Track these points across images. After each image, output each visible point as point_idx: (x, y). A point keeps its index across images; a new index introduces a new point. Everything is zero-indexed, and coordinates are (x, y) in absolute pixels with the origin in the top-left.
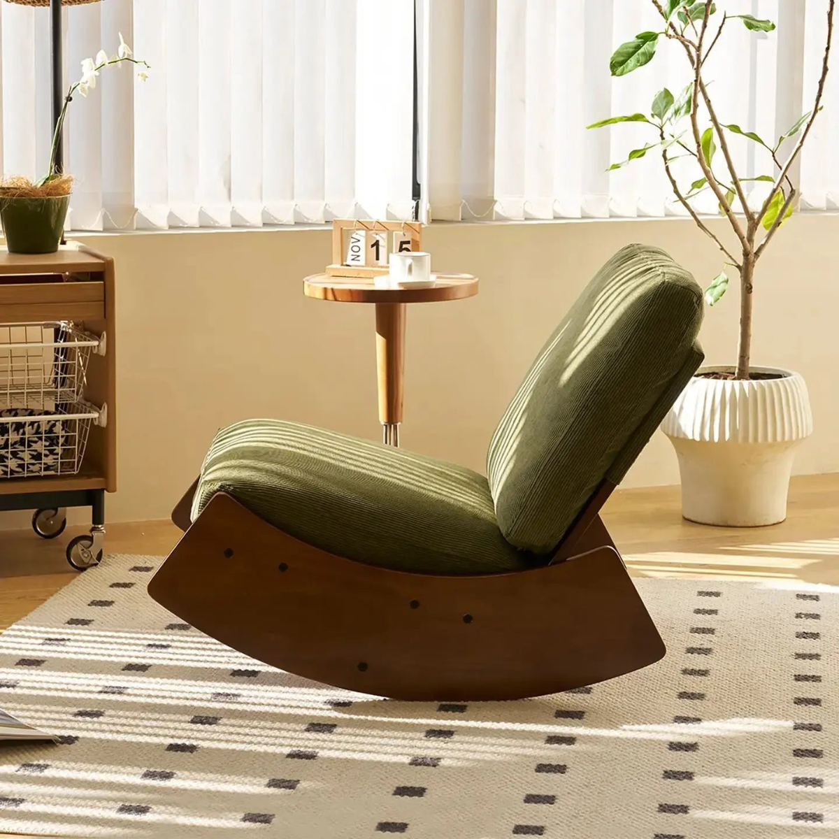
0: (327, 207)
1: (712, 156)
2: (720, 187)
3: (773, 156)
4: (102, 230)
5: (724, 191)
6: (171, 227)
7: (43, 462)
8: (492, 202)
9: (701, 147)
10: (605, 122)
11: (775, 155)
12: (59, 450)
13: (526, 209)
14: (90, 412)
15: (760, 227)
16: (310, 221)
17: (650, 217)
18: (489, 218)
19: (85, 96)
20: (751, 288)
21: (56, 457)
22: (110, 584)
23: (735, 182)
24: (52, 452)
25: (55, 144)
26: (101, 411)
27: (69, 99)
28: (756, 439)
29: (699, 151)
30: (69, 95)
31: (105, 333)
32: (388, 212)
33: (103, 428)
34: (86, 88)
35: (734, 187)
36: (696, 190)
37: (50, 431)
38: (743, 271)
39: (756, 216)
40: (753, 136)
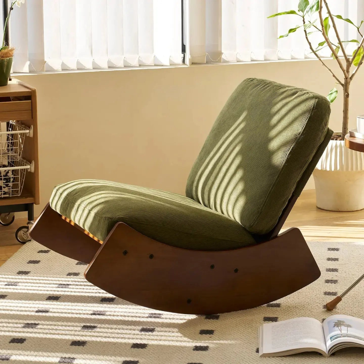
0: (140, 58)
1: (328, 31)
2: (332, 45)
3: (358, 30)
4: (28, 72)
5: (334, 48)
6: (63, 70)
7: (3, 190)
8: (221, 53)
9: (324, 27)
10: (277, 15)
11: (359, 29)
12: (11, 184)
13: (237, 57)
14: (25, 165)
15: (352, 65)
16: (132, 65)
17: (297, 59)
18: (220, 61)
19: (19, 7)
20: (349, 95)
21: (9, 188)
22: (38, 251)
23: (340, 43)
24: (7, 185)
25: (5, 31)
26: (31, 165)
27: (12, 9)
28: (352, 169)
29: (323, 29)
30: (11, 6)
31: (32, 126)
32: (170, 60)
33: (32, 173)
34: (20, 3)
35: (339, 45)
36: (320, 47)
37: (6, 175)
38: (344, 87)
39: (350, 60)
40: (348, 20)
